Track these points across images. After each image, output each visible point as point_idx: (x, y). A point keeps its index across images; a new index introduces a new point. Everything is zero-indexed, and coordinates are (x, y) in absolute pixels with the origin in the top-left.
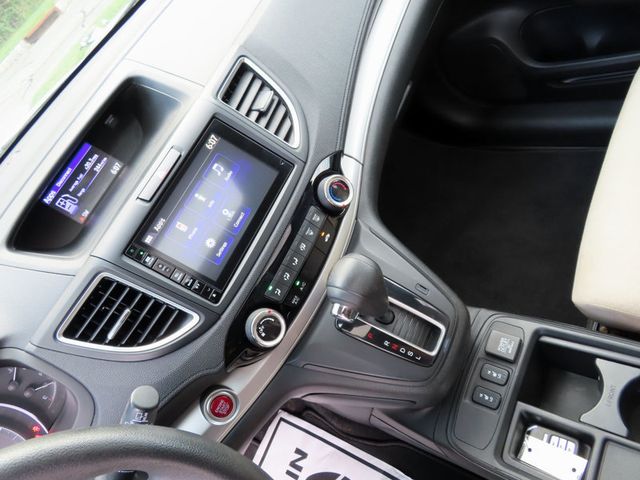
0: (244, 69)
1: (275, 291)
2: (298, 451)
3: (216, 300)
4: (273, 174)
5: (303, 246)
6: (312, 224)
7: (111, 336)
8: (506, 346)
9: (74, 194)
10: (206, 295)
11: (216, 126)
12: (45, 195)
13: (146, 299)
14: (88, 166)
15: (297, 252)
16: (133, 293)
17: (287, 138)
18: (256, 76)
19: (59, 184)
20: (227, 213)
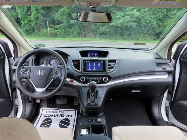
0: (115, 61)
1: (88, 78)
2: (71, 115)
3: (83, 72)
4: (103, 70)
5: (95, 79)
6: (99, 78)
7: (74, 64)
8: (99, 120)
9: (91, 55)
10: (83, 70)
11: (104, 61)
12: (89, 52)
13: (80, 65)
14: (95, 55)
15: (94, 78)
16: (80, 63)
17: (109, 70)
18: (115, 63)
19: (91, 53)
20: (94, 68)
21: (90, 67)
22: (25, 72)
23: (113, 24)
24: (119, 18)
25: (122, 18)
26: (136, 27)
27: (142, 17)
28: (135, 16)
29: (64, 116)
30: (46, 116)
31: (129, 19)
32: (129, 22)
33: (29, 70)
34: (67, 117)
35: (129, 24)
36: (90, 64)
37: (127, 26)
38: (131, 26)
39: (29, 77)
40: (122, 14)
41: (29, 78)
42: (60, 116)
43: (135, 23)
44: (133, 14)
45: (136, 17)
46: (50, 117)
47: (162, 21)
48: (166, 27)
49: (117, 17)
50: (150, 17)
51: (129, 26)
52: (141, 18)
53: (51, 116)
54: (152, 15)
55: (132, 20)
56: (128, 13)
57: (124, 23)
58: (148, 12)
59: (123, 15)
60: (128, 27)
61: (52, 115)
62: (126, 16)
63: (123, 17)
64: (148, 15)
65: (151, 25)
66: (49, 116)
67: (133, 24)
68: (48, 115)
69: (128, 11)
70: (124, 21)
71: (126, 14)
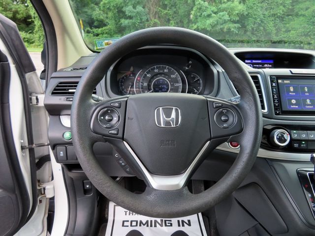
2: (189, 221)
3: (277, 114)
10: (276, 109)
14: (266, 65)
19: (254, 61)
20: (308, 101)
21: (293, 97)
22: (107, 118)
23: (198, 27)
24: (209, 16)
25: (213, 15)
26: (237, 32)
27: (249, 13)
28: (237, 12)
29: (171, 225)
30: (126, 224)
31: (227, 17)
32: (225, 22)
33: (119, 107)
34: (179, 225)
35: (226, 27)
36: (292, 89)
37: (222, 29)
38: (229, 29)
39: (120, 135)
40: (214, 9)
41: (123, 139)
42: (161, 225)
43: (237, 25)
44: (233, 9)
45: (238, 14)
46: (138, 228)
47: (283, 21)
48: (292, 32)
49: (205, 13)
50: (263, 14)
51: (225, 30)
52: (247, 15)
53: (140, 225)
54: (266, 9)
55: (231, 19)
56: (224, 6)
57: (217, 24)
58: (259, 5)
59: (216, 10)
60: (223, 32)
61: (141, 222)
62: (221, 11)
63: (215, 13)
64: (259, 10)
65: (264, 28)
66: (134, 224)
67: (232, 25)
68: (132, 222)
69: (224, 2)
70: (217, 21)
71: (220, 8)
